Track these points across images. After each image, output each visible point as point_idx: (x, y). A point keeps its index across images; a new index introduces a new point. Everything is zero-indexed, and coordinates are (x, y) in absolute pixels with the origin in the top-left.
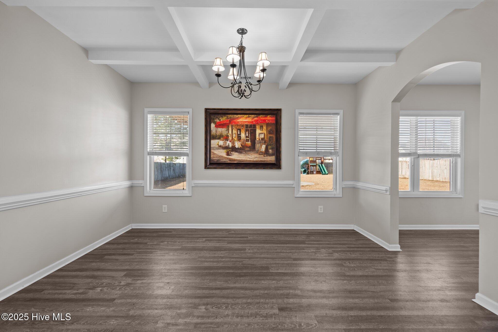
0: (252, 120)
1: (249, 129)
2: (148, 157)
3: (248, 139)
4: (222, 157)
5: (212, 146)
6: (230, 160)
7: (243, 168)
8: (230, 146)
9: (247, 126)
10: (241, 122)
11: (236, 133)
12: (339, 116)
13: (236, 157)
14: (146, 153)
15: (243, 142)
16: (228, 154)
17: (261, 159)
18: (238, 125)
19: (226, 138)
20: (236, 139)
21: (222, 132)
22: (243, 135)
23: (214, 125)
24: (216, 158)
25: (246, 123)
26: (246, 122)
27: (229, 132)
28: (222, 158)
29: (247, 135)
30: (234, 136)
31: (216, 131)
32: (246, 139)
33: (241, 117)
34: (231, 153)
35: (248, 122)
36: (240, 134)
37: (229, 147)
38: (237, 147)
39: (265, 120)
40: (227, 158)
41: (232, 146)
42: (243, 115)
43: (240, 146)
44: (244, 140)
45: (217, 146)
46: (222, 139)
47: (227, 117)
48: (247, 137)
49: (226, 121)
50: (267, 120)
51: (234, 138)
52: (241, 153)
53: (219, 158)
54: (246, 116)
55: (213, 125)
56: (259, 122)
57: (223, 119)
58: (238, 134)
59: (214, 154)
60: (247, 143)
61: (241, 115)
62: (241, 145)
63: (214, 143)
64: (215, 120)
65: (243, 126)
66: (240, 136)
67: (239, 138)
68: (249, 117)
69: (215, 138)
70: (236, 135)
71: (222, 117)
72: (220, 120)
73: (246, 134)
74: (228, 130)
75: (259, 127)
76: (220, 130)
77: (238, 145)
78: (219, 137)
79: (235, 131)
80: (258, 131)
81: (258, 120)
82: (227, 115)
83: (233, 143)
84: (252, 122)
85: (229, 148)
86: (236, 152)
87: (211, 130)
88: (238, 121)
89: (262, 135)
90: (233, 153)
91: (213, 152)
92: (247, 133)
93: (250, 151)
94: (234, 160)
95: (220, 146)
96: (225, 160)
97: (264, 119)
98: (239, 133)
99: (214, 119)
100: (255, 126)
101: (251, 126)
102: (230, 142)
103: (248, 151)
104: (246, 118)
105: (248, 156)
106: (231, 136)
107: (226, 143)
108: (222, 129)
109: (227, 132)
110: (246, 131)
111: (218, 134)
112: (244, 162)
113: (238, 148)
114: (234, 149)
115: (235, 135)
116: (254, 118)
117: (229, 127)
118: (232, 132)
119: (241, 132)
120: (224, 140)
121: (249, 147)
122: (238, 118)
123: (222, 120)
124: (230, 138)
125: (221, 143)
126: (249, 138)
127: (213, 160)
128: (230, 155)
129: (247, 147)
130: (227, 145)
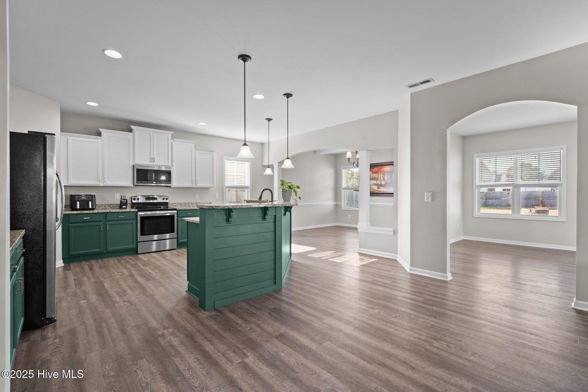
2: (343, 190)
4: (375, 190)
6: (380, 191)
7: (386, 196)
9: (388, 172)
10: (385, 170)
13: (382, 189)
14: (342, 189)
15: (386, 181)
16: (378, 188)
18: (383, 172)
19: (377, 179)
20: (382, 179)
21: (375, 176)
23: (371, 173)
25: (388, 170)
27: (378, 176)
29: (388, 177)
30: (381, 178)
31: (372, 176)
32: (388, 180)
36: (385, 176)
40: (378, 190)
43: (384, 184)
45: (373, 184)
48: (388, 178)
49: (378, 170)
52: (385, 187)
58: (383, 177)
59: (373, 188)
61: (385, 166)
63: (371, 182)
67: (384, 179)
69: (372, 179)
71: (375, 168)
72: (374, 170)
73: (387, 176)
74: (378, 175)
78: (374, 179)
79: (382, 175)
82: (378, 167)
83: (381, 182)
84: (391, 169)
85: (379, 185)
86: (382, 187)
90: (381, 187)
92: (388, 176)
94: (382, 191)
95: (374, 184)
96: (377, 192)
100: (392, 172)
102: (379, 181)
104: (387, 167)
105: (389, 189)
107: (377, 182)
108: (376, 174)
110: (388, 174)
114: (381, 185)
116: (391, 167)
117: (378, 173)
118: (380, 176)
121: (389, 184)
122: (383, 168)
123: (375, 170)
124: (379, 179)
125: (375, 182)
127: (373, 192)
130: (378, 183)
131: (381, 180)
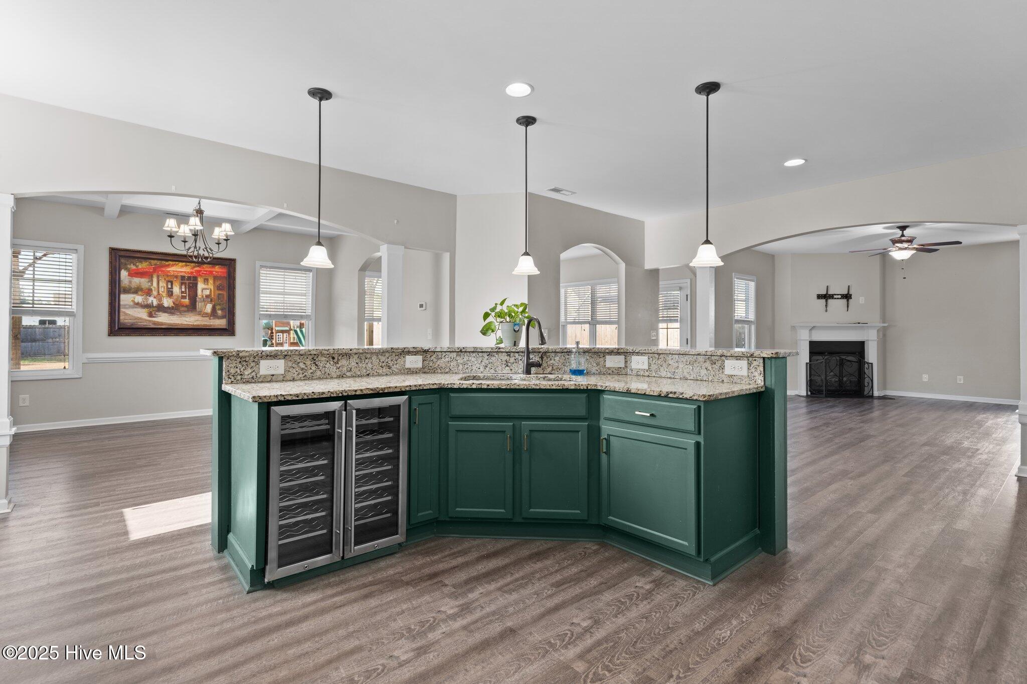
0: (191, 270)
1: (187, 282)
3: (185, 295)
4: (141, 319)
5: (122, 303)
6: (154, 323)
7: (176, 335)
8: (155, 303)
9: (183, 278)
10: (174, 271)
11: (165, 285)
12: (311, 273)
13: (164, 319)
15: (177, 300)
16: (151, 315)
17: (206, 323)
18: (168, 276)
20: (164, 294)
21: (140, 283)
22: (176, 290)
23: (127, 274)
24: (130, 321)
25: (183, 274)
26: (182, 272)
27: (152, 284)
28: (140, 321)
29: (183, 290)
30: (161, 290)
31: (130, 282)
32: (182, 296)
33: (173, 265)
34: (157, 313)
35: (185, 272)
36: (172, 288)
37: (153, 305)
38: (166, 305)
39: (211, 272)
40: (148, 320)
41: (159, 304)
42: (177, 263)
43: (172, 304)
44: (178, 296)
45: (132, 303)
46: (140, 293)
47: (150, 263)
48: (182, 292)
49: (147, 268)
50: (216, 272)
51: (161, 292)
52: (173, 314)
53: (135, 321)
54: (181, 264)
55: (124, 274)
56: (202, 274)
57: (143, 266)
58: (168, 288)
59: (126, 314)
60: (182, 300)
61: (174, 263)
62: (174, 303)
63: (125, 299)
64: (129, 266)
65: (176, 277)
66: (172, 291)
67: (170, 294)
68: (187, 265)
69: (128, 291)
70: (165, 289)
71: (141, 262)
72: (137, 266)
73: (181, 288)
74: (152, 281)
75: (202, 279)
76: (136, 281)
77: (167, 302)
78: (137, 291)
79: (163, 284)
80: (201, 286)
81: (199, 271)
82: (150, 261)
83: (160, 300)
84: (192, 273)
85: (153, 307)
86: (165, 312)
87: (121, 279)
88: (168, 269)
89: (208, 290)
90: (160, 313)
91: (124, 313)
92: (183, 287)
93: (188, 311)
94: (162, 324)
95: (138, 304)
96: (145, 324)
97: (210, 269)
98: (170, 287)
99: (126, 264)
100: (195, 279)
101: (189, 278)
102: (155, 298)
103: (185, 311)
104: (182, 266)
105: (184, 319)
106: (157, 290)
107: (147, 299)
108: (140, 279)
109: (150, 284)
110: (182, 284)
111: (134, 285)
112: (179, 327)
113: (168, 308)
114: (161, 308)
115: (163, 289)
116: (194, 267)
117: (152, 277)
118: (158, 285)
119: (174, 286)
120: (145, 295)
121: (186, 306)
122: (168, 266)
123: (140, 267)
124: (155, 293)
125: (139, 299)
126: (186, 293)
127: (124, 324)
128: (154, 317)
129: (183, 306)
130: (150, 302)
131: (159, 294)
